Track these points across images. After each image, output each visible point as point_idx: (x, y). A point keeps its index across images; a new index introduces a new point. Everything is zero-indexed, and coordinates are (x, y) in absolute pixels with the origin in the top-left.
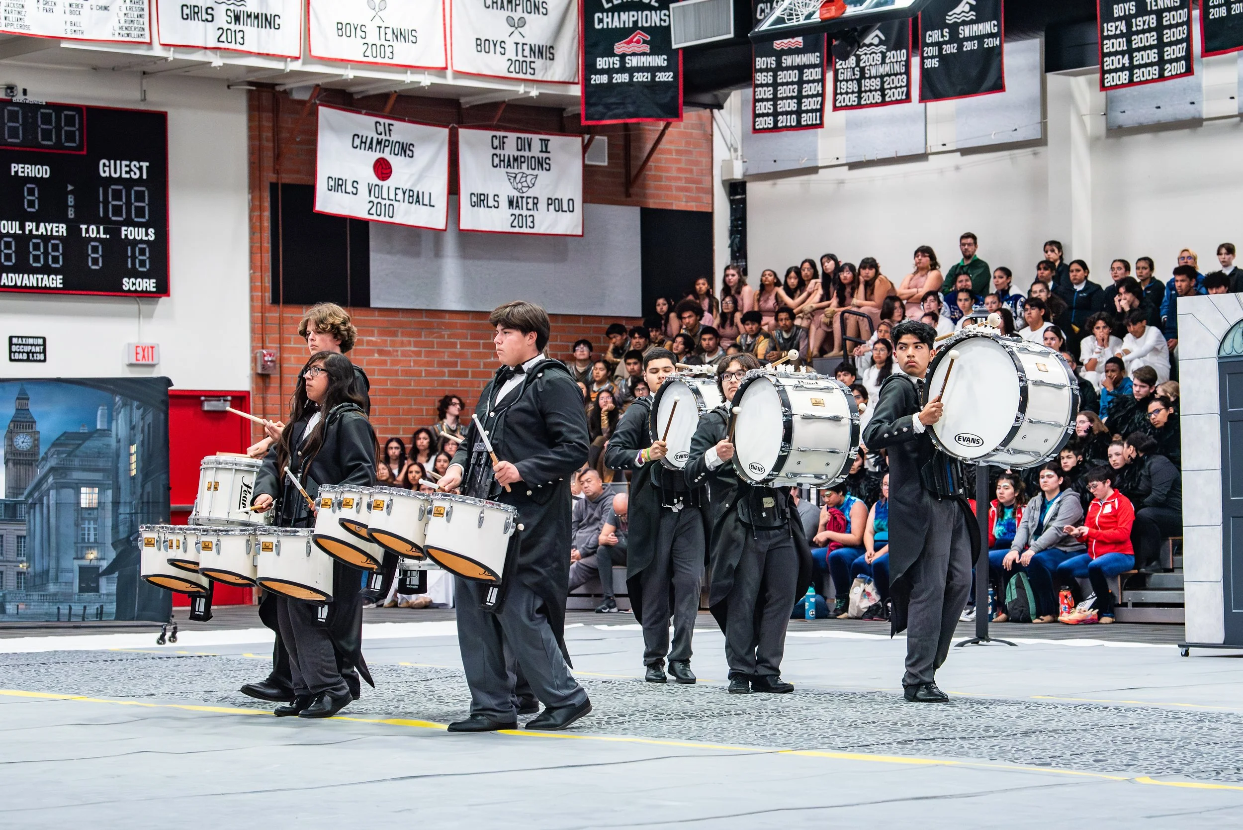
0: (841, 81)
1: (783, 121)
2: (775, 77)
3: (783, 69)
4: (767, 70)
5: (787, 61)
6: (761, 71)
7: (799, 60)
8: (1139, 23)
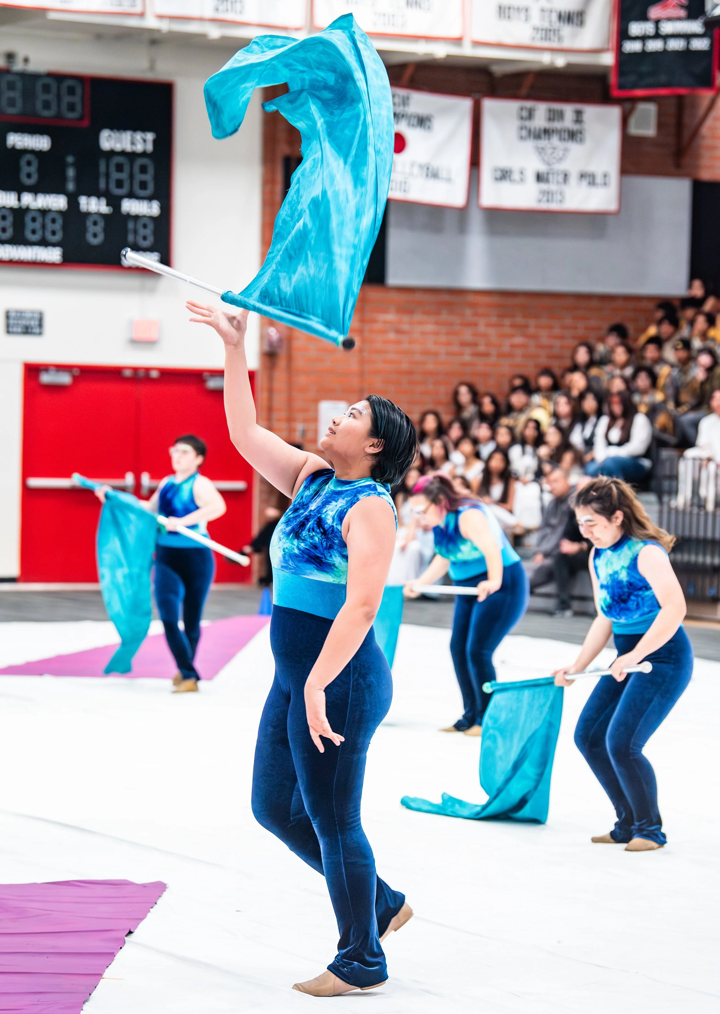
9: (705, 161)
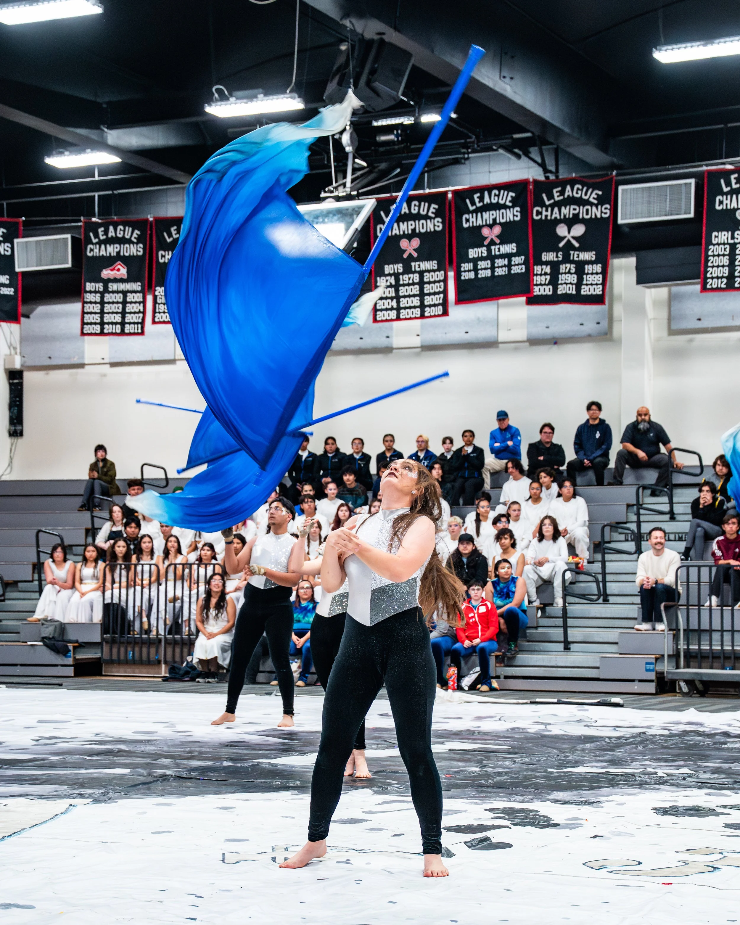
0: (159, 304)
1: (108, 329)
2: (102, 297)
3: (109, 292)
4: (95, 292)
5: (113, 287)
6: (90, 292)
7: (123, 287)
8: (405, 279)
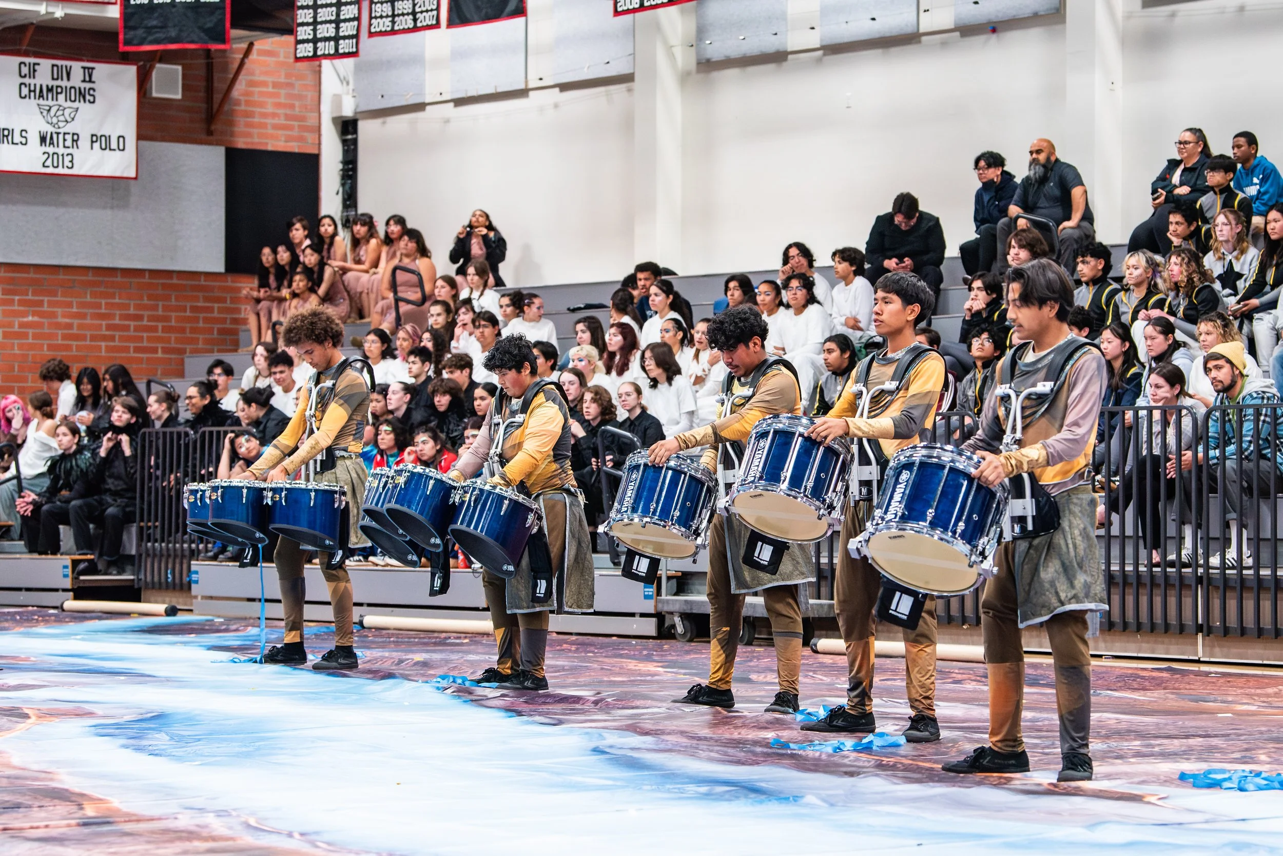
9: (240, 128)
